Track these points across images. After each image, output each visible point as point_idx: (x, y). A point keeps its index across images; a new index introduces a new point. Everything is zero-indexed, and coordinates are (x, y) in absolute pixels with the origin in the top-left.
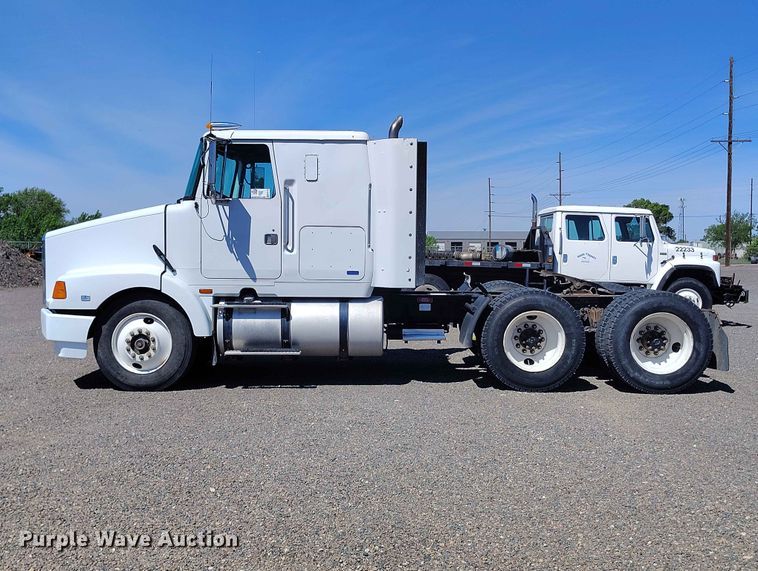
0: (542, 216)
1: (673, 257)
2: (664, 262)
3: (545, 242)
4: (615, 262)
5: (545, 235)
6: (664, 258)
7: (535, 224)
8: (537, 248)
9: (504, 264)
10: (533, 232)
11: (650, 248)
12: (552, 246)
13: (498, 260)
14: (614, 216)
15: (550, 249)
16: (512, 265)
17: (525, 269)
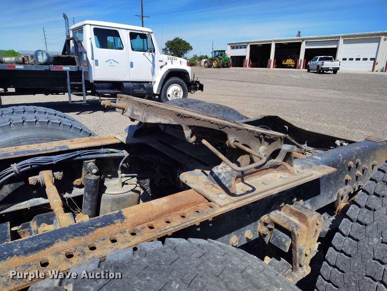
0: (74, 30)
1: (166, 63)
2: (162, 67)
3: (79, 50)
4: (132, 66)
5: (78, 43)
6: (162, 64)
7: (68, 36)
8: (72, 54)
9: (46, 67)
10: (68, 42)
11: (153, 57)
12: (86, 53)
13: (41, 64)
14: (129, 31)
15: (85, 55)
16: (54, 68)
17: (65, 72)
